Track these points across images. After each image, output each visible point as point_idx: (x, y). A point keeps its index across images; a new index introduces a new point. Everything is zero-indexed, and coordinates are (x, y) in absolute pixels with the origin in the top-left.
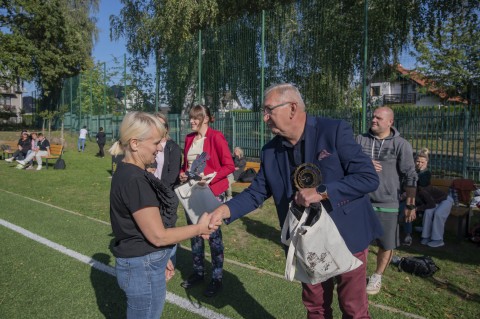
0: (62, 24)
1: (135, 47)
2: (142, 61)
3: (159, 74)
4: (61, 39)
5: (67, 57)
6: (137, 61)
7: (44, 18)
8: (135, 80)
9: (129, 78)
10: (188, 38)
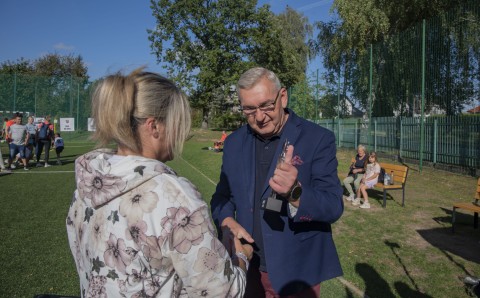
0: (281, 50)
1: (330, 64)
2: (335, 74)
3: (346, 84)
4: (281, 61)
5: (284, 75)
6: (331, 74)
7: (268, 48)
8: (329, 91)
9: (323, 89)
10: (363, 51)
